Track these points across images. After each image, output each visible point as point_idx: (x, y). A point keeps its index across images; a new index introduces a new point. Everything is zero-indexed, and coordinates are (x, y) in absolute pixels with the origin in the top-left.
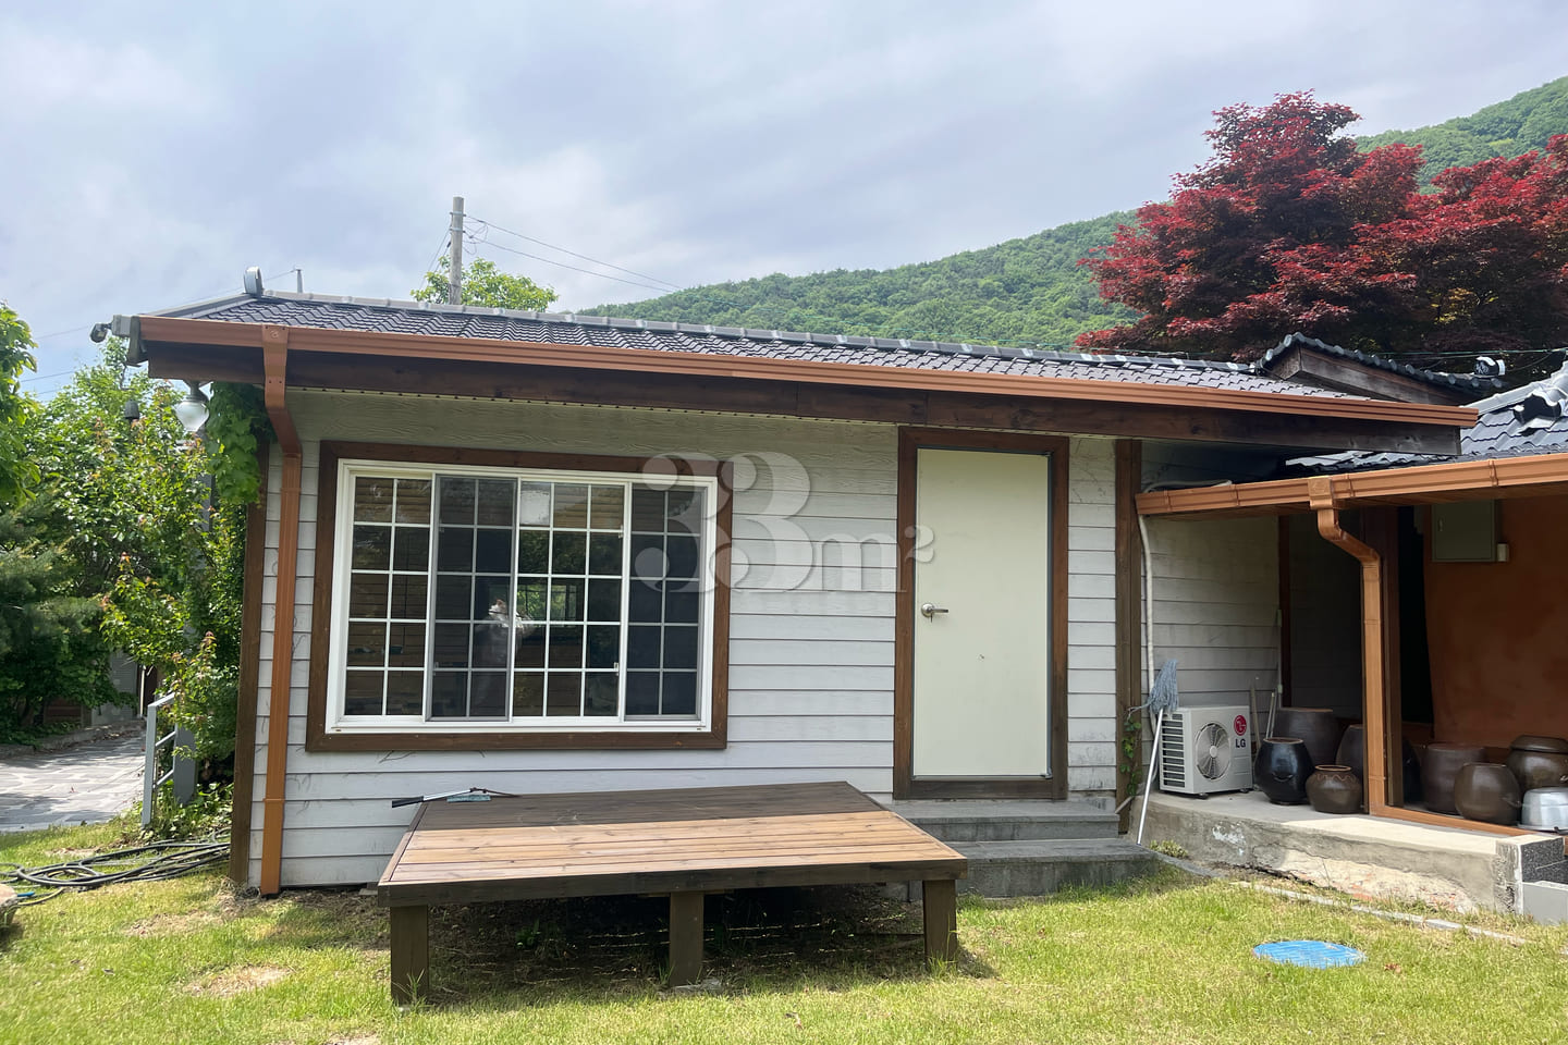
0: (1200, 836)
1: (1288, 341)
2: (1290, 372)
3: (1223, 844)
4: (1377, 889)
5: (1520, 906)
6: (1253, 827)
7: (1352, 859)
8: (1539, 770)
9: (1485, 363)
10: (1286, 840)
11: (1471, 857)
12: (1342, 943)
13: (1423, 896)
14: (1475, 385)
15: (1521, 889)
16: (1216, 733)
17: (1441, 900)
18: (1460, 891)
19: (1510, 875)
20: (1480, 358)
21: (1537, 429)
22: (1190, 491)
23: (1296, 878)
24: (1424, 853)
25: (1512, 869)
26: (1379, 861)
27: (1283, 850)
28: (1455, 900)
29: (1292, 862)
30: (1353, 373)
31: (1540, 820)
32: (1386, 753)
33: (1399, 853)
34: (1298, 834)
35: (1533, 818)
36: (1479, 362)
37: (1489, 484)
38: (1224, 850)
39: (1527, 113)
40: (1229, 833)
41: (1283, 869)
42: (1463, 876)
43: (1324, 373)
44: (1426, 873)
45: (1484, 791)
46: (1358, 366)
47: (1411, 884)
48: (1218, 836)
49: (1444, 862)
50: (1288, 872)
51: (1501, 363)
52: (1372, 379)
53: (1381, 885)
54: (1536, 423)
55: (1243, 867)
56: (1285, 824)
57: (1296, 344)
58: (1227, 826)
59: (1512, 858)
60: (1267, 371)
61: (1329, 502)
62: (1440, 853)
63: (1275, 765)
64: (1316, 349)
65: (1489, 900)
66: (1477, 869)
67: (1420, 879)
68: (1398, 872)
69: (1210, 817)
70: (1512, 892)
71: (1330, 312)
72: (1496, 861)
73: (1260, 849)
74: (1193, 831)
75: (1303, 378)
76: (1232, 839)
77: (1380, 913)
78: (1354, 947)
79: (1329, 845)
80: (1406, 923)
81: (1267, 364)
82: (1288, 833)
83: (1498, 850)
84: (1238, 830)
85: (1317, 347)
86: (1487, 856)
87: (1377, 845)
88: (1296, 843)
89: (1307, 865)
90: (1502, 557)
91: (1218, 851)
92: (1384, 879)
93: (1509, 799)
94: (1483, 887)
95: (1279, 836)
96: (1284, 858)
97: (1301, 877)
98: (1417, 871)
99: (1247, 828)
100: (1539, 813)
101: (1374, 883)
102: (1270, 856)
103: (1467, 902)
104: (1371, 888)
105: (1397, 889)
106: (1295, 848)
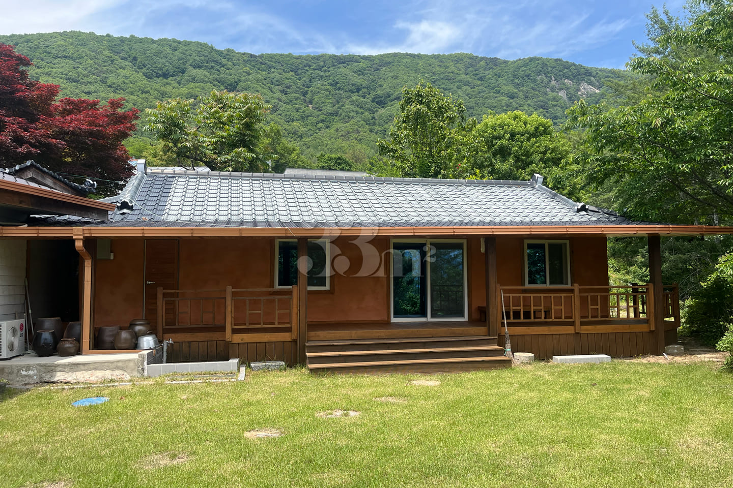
0: (14, 375)
1: (28, 163)
2: (27, 176)
3: (26, 376)
4: (96, 379)
5: (146, 373)
6: (41, 366)
7: (85, 370)
8: (140, 331)
9: (89, 182)
10: (56, 369)
11: (130, 360)
12: (97, 396)
13: (113, 377)
14: (87, 190)
15: (146, 368)
16: (14, 331)
17: (119, 377)
18: (125, 373)
19: (143, 364)
20: (87, 180)
21: (126, 213)
22: (14, 228)
23: (61, 382)
24: (112, 362)
25: (143, 361)
26: (95, 369)
27: (55, 373)
28: (124, 376)
29: (59, 376)
30: (49, 180)
31: (143, 345)
32: (90, 331)
33: (103, 364)
34: (62, 365)
35: (141, 346)
36: (87, 181)
37: (141, 235)
38: (27, 378)
39: (16, 44)
40: (29, 371)
41: (55, 379)
42: (127, 367)
43: (40, 179)
44: (113, 369)
45: (126, 339)
46: (50, 177)
47: (108, 374)
48: (24, 373)
49: (120, 364)
50: (58, 381)
51: (95, 183)
52: (55, 183)
53: (97, 377)
54: (125, 211)
55: (37, 383)
56: (56, 362)
57: (32, 165)
58: (28, 368)
59: (144, 358)
60: (15, 174)
61: (82, 237)
62: (118, 361)
63: (42, 341)
64: (38, 168)
65: (135, 374)
66: (131, 364)
67: (111, 372)
68: (103, 371)
69: (20, 366)
70: (143, 369)
71: (31, 151)
72: (138, 360)
73: (44, 375)
74: (11, 373)
75: (32, 180)
76: (31, 373)
77: (103, 385)
78: (103, 397)
79: (75, 367)
80: (113, 386)
81: (16, 171)
82: (58, 365)
83: (139, 357)
84: (35, 369)
85: (39, 168)
86: (135, 359)
87: (95, 363)
88: (60, 369)
89: (65, 376)
90: (112, 258)
91: (24, 379)
92: (98, 375)
93: (134, 340)
94: (133, 370)
95: (53, 368)
96: (55, 375)
97: (64, 381)
98: (110, 369)
99: (38, 367)
100: (143, 344)
101: (94, 377)
102: (49, 376)
103: (128, 376)
104: (93, 379)
105: (103, 377)
106: (60, 371)
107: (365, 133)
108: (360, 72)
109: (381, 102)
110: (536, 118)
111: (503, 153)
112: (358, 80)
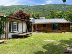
93: (35, 31)
107: (43, 13)
108: (42, 7)
109: (44, 10)
110: (62, 12)
111: (59, 15)
112: (42, 8)
